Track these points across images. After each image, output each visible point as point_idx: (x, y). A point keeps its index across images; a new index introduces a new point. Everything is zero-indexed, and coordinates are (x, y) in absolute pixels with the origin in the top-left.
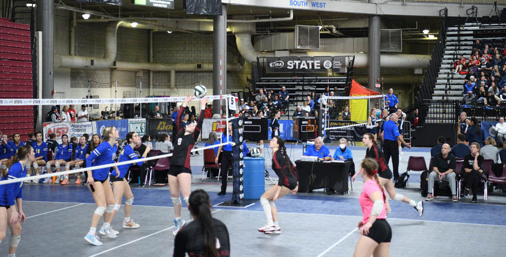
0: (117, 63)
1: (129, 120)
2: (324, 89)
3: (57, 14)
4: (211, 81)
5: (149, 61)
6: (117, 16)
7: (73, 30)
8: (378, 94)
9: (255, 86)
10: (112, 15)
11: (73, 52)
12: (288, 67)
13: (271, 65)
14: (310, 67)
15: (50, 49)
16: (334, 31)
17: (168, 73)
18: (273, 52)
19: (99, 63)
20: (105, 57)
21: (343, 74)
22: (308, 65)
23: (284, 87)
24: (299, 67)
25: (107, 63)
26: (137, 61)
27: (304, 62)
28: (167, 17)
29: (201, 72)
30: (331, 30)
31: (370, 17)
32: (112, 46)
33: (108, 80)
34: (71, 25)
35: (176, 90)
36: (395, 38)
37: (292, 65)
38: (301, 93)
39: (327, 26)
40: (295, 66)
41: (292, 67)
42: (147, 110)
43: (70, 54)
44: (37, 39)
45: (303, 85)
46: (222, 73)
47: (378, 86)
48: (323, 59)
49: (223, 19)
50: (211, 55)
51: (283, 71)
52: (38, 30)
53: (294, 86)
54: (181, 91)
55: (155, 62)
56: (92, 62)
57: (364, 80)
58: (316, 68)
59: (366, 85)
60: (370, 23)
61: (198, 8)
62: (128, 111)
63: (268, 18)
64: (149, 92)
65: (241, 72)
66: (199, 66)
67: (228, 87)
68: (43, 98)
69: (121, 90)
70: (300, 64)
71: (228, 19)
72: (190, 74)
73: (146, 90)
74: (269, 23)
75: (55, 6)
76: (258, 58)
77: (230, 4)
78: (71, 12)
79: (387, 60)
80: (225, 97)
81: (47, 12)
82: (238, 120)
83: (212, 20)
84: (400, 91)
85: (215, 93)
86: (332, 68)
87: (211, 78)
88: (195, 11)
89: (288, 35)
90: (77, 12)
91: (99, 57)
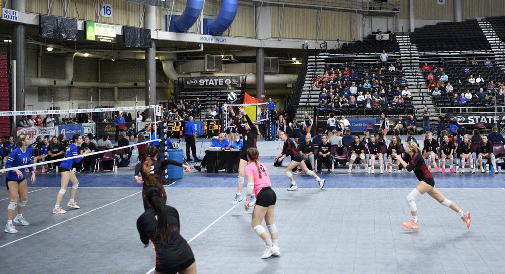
0: (74, 83)
1: (83, 124)
2: (225, 99)
3: (27, 47)
4: (145, 95)
5: (98, 81)
6: (74, 48)
7: (40, 58)
8: (263, 102)
9: (176, 98)
10: (69, 48)
11: (40, 75)
12: (200, 84)
13: (188, 83)
14: (216, 84)
15: (22, 74)
16: (232, 58)
17: (112, 89)
18: (189, 73)
19: (60, 83)
20: (65, 78)
21: (239, 88)
22: (214, 82)
23: (198, 98)
24: (208, 84)
25: (66, 83)
26: (89, 81)
27: (211, 80)
28: (111, 49)
29: (136, 88)
30: (230, 57)
31: (257, 49)
32: (70, 70)
33: (67, 95)
34: (38, 55)
35: (118, 101)
36: (274, 63)
37: (203, 83)
38: (209, 103)
39: (227, 55)
40: (205, 83)
41: (203, 84)
42: (97, 117)
43: (38, 77)
44: (12, 66)
45: (211, 97)
46: (152, 89)
47: (263, 96)
48: (224, 78)
49: (153, 51)
50: (144, 76)
51: (197, 87)
52: (13, 59)
53: (204, 97)
54: (122, 102)
55: (103, 81)
56: (55, 82)
57: (254, 92)
58: (220, 84)
59: (255, 96)
60: (257, 52)
61: (134, 42)
62: (82, 118)
63: (185, 49)
64: (98, 103)
65: (167, 88)
66: (135, 84)
67: (157, 99)
68: (17, 110)
69: (76, 103)
70: (208, 82)
71: (156, 50)
72: (129, 90)
73: (96, 102)
74: (186, 52)
75: (26, 42)
76: (178, 78)
77: (158, 40)
78: (39, 46)
79: (269, 79)
80: (153, 106)
81: (19, 46)
82: (163, 123)
83: (144, 51)
84: (278, 100)
85: (147, 104)
86: (231, 84)
87: (144, 92)
88: (132, 45)
89: (200, 61)
90: (43, 46)
91: (59, 79)
